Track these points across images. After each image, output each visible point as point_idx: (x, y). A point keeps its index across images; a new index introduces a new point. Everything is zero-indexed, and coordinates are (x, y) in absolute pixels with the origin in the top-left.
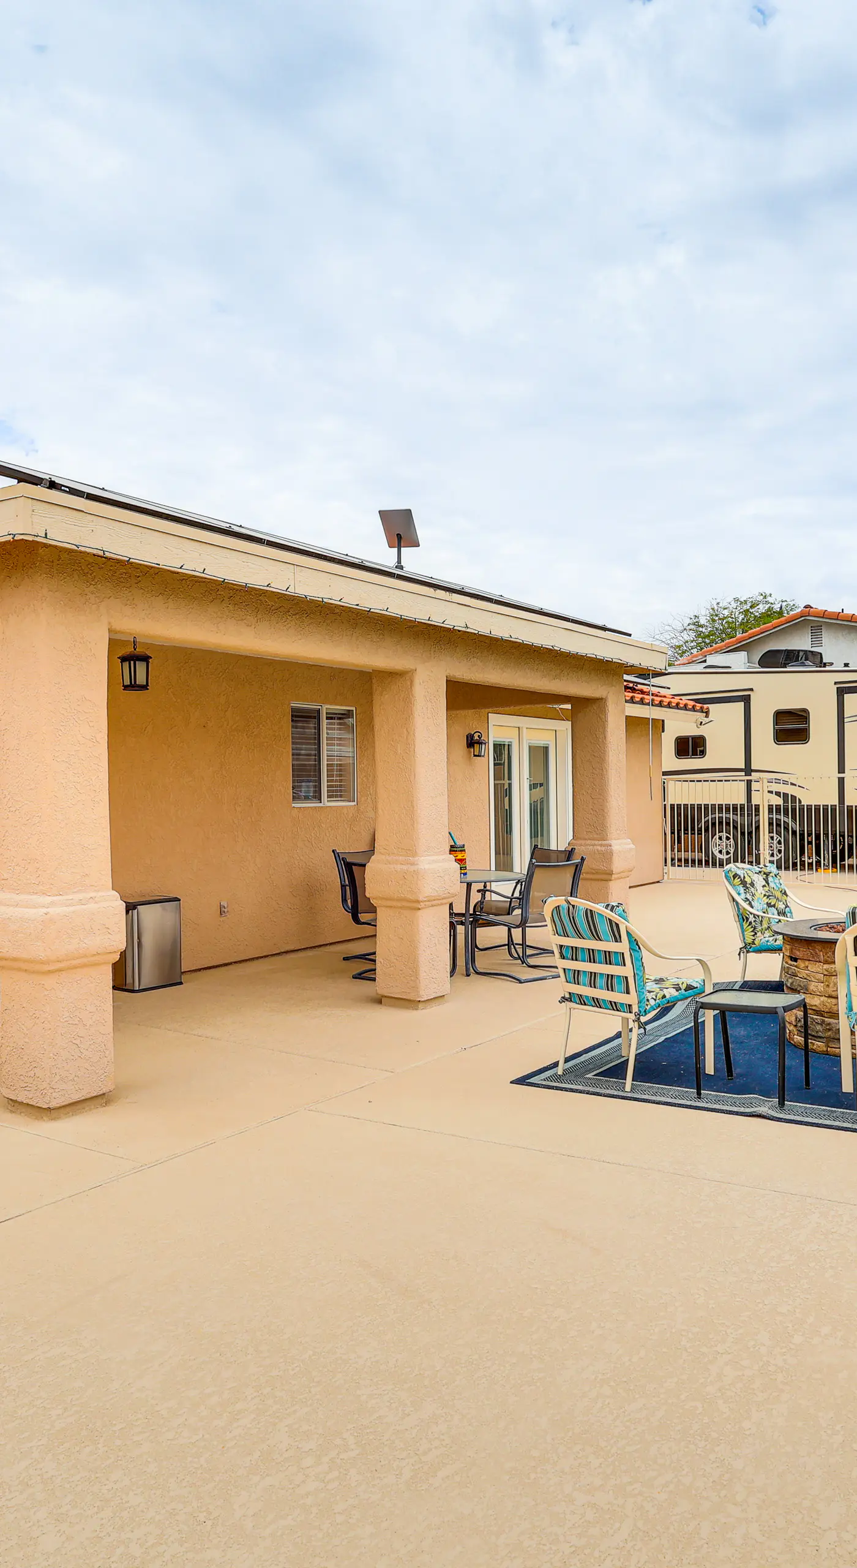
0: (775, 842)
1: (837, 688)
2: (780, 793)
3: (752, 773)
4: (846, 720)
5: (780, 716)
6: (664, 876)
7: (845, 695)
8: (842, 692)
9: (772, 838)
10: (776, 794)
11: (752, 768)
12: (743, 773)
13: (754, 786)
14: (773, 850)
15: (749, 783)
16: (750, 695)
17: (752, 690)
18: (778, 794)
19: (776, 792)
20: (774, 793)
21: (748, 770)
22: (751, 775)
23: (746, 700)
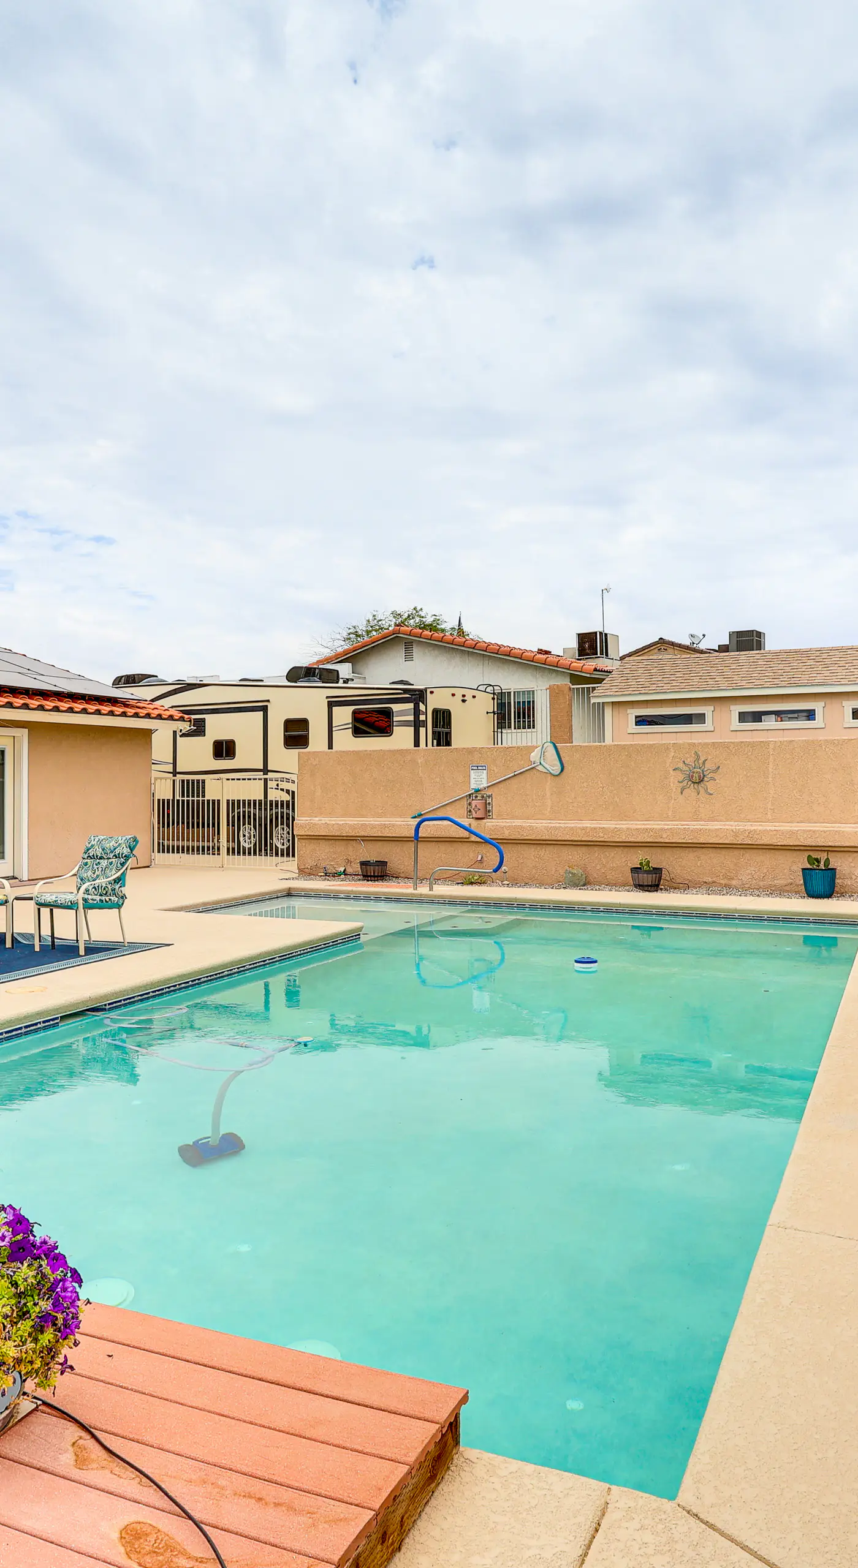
0: (285, 832)
1: (328, 701)
2: (289, 790)
3: (269, 773)
4: (334, 729)
5: (289, 724)
6: (151, 862)
7: (333, 708)
8: (331, 705)
9: (283, 829)
10: (286, 792)
11: (269, 769)
12: (262, 773)
13: (270, 784)
14: (283, 840)
15: (266, 780)
16: (267, 706)
17: (268, 701)
18: (288, 792)
19: (287, 790)
20: (285, 790)
21: (265, 770)
22: (267, 774)
23: (265, 709)
